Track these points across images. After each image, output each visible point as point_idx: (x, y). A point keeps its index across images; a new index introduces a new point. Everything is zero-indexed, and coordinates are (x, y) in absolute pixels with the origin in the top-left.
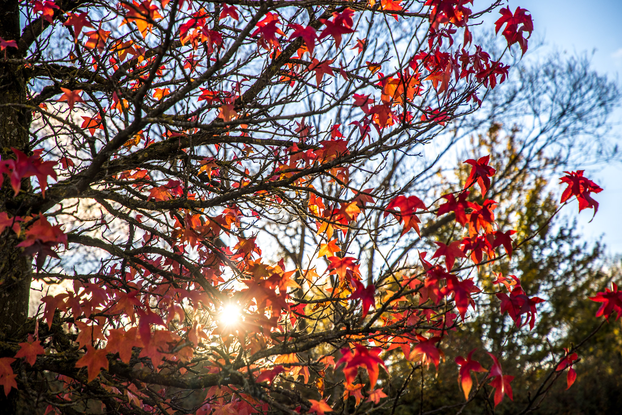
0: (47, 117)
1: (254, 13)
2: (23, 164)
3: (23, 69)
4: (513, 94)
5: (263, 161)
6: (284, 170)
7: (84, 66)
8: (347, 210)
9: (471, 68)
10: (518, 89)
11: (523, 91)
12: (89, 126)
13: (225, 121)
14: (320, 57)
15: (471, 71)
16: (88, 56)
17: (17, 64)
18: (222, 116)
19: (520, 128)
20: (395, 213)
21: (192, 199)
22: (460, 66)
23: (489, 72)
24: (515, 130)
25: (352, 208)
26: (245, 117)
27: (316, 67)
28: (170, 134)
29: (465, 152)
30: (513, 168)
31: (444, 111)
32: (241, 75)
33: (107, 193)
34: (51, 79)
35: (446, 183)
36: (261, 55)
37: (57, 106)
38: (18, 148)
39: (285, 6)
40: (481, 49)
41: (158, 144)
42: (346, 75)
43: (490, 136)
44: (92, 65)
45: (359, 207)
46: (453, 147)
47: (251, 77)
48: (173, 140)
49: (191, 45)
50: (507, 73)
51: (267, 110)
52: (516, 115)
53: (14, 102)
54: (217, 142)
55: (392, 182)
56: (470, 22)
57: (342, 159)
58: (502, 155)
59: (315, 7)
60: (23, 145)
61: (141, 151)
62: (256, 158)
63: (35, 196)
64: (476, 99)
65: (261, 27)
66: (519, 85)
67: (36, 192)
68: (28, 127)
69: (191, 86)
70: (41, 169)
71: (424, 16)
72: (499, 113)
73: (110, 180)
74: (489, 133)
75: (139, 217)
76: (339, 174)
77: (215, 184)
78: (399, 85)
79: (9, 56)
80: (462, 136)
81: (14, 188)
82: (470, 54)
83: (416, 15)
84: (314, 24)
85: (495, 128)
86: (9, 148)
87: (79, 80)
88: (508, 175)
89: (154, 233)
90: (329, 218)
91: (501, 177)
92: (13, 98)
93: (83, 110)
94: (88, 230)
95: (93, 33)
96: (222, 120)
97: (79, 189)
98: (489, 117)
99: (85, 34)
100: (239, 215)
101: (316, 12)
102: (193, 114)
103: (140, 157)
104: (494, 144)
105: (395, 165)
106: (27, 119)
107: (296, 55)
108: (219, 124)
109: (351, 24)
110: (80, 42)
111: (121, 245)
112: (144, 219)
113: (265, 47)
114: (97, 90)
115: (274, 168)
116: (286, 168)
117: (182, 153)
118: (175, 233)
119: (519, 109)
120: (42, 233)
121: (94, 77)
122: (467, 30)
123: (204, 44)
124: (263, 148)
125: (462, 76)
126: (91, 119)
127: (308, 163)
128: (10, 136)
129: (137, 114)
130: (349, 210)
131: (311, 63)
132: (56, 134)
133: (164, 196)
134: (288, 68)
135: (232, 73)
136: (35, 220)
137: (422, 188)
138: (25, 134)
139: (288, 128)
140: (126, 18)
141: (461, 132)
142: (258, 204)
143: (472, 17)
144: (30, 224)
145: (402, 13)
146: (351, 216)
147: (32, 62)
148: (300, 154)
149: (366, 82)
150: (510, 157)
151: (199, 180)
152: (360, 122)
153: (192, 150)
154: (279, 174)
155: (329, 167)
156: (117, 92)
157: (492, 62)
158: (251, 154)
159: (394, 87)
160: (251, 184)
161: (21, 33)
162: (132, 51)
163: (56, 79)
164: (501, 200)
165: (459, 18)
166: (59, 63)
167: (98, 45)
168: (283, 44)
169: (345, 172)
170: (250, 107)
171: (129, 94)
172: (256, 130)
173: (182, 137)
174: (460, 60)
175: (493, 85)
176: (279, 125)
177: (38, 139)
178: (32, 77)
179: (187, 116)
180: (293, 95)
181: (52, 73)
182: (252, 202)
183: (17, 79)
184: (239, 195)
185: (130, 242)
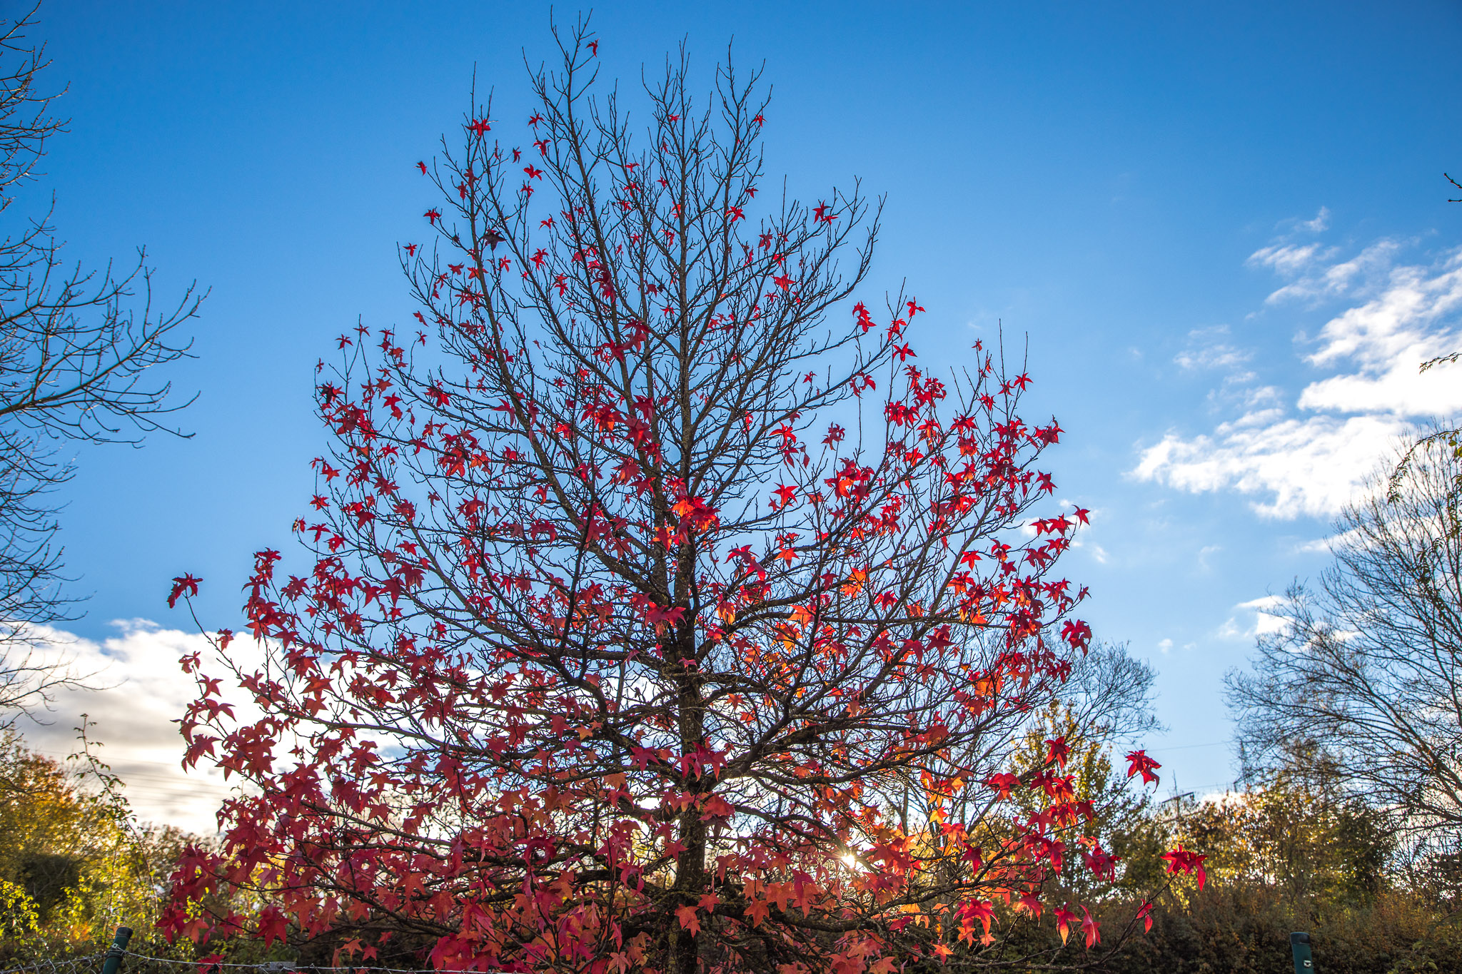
0: (716, 715)
2: (703, 755)
3: (698, 678)
6: (900, 750)
8: (953, 784)
12: (748, 720)
18: (849, 710)
21: (827, 776)
22: (1032, 663)
27: (922, 671)
28: (807, 724)
33: (762, 771)
45: (963, 781)
52: (1071, 693)
53: (693, 706)
56: (1042, 630)
60: (698, 736)
75: (785, 790)
77: (844, 762)
79: (691, 671)
81: (696, 774)
82: (1041, 654)
83: (997, 626)
84: (917, 635)
86: (688, 738)
87: (739, 685)
89: (798, 803)
90: (937, 789)
92: (691, 700)
93: (741, 706)
94: (748, 802)
95: (751, 651)
97: (742, 771)
102: (828, 709)
111: (772, 812)
112: (789, 791)
120: (717, 809)
128: (689, 729)
133: (805, 774)
136: (709, 796)
138: (700, 727)
143: (1042, 627)
144: (706, 799)
159: (984, 684)
163: (722, 685)
165: (1032, 628)
167: (755, 660)
174: (1033, 658)
181: (719, 680)
184: (864, 772)
185: (779, 810)
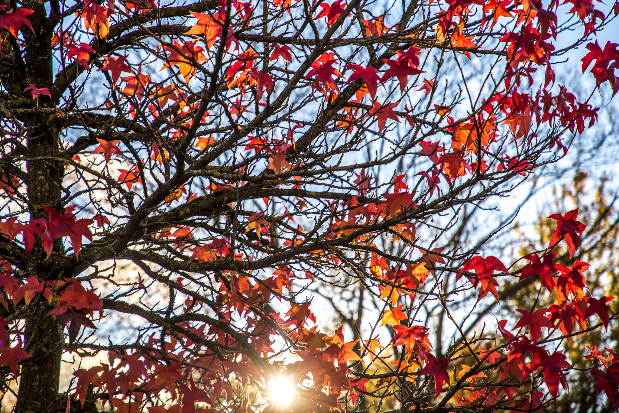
0: (81, 170)
1: (309, 53)
2: (55, 223)
3: (56, 118)
4: (601, 139)
5: (318, 216)
6: (341, 227)
7: (121, 114)
8: (414, 272)
9: (554, 111)
10: (607, 132)
11: (613, 136)
12: (127, 180)
13: (277, 173)
14: (381, 101)
15: (554, 114)
16: (126, 103)
17: (48, 114)
18: (272, 167)
19: (610, 178)
20: (469, 276)
21: (238, 259)
22: (541, 109)
23: (576, 115)
24: (604, 180)
25: (420, 270)
26: (298, 168)
27: (377, 112)
28: (214, 187)
29: (547, 204)
30: (603, 223)
31: (524, 159)
32: (294, 121)
33: (145, 253)
34: (86, 129)
35: (525, 240)
36: (316, 99)
37: (91, 157)
38: (49, 205)
39: (343, 45)
40: (566, 90)
41: (201, 198)
42: (412, 120)
43: (576, 185)
44: (129, 112)
45: (428, 269)
46: (532, 199)
47: (305, 124)
48: (217, 194)
49: (237, 89)
50: (597, 116)
51: (323, 160)
52: (605, 163)
53: (45, 155)
54: (265, 195)
55: (462, 239)
56: (554, 59)
57: (408, 214)
58: (590, 209)
59: (375, 45)
60: (54, 201)
61: (182, 206)
62: (310, 213)
63: (68, 258)
64: (560, 146)
65: (316, 68)
66: (608, 128)
67: (69, 253)
68: (60, 182)
69: (238, 135)
70: (74, 228)
71: (500, 54)
72: (585, 160)
73: (148, 240)
74: (574, 183)
75: (180, 280)
76: (404, 230)
77: (265, 242)
78: (472, 130)
79: (41, 105)
80: (544, 186)
81: (46, 249)
82: (553, 96)
83: (491, 52)
84: (375, 64)
85: (580, 177)
86: (40, 204)
87: (116, 129)
88: (598, 230)
89: (197, 298)
90: (393, 280)
91: (589, 233)
92: (45, 150)
93: (120, 161)
94: (124, 295)
95: (132, 78)
96: (273, 172)
97: (115, 249)
98: (574, 165)
99: (123, 80)
100: (292, 277)
101: (376, 50)
102: (241, 165)
103: (182, 213)
104: (580, 196)
105: (466, 219)
106: (59, 173)
107: (354, 98)
108: (270, 176)
109: (417, 63)
110: (117, 88)
111: (160, 312)
112: (185, 282)
113: (320, 90)
114: (135, 140)
115: (331, 225)
116: (345, 225)
117: (229, 208)
118: (221, 298)
119: (608, 156)
120: (76, 300)
121: (132, 126)
122: (549, 69)
123: (252, 88)
124: (318, 202)
125: (544, 120)
126: (128, 172)
127: (369, 218)
128: (41, 191)
129: (180, 166)
130: (416, 272)
131: (372, 107)
132: (90, 190)
133: (207, 257)
134: (346, 113)
135: (283, 119)
136: (67, 285)
137: (498, 245)
138: (57, 189)
139: (346, 179)
140: (168, 62)
141: (541, 181)
142: (312, 265)
143: (556, 54)
144: (62, 289)
145: (475, 51)
146: (419, 278)
147: (66, 111)
148: (360, 209)
149: (435, 128)
150: (599, 211)
151: (247, 239)
152: (428, 172)
153: (239, 205)
154: (337, 231)
155: (393, 223)
156: (157, 142)
157: (579, 104)
158: (304, 209)
159: (466, 133)
160: (305, 242)
161: (54, 79)
162: (174, 98)
163: (92, 129)
164: (590, 259)
165: (540, 56)
166: (95, 112)
167: (137, 92)
168: (340, 86)
169: (411, 229)
170: (303, 157)
171: (171, 144)
172: (311, 183)
173: (227, 191)
174: (542, 101)
175: (581, 129)
176: (336, 177)
177: (71, 194)
178: (66, 127)
179: (234, 167)
180: (352, 143)
181: (86, 122)
182: (306, 263)
183: (49, 129)
184: (291, 255)
185: (170, 308)
